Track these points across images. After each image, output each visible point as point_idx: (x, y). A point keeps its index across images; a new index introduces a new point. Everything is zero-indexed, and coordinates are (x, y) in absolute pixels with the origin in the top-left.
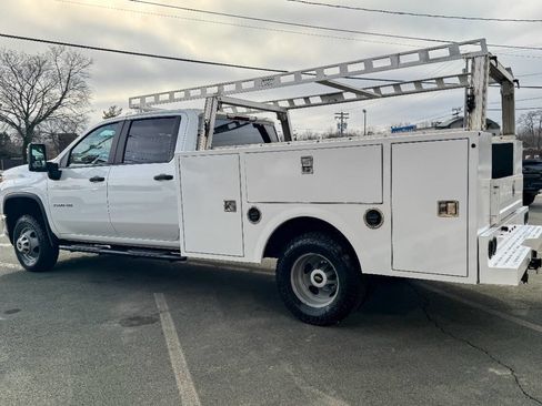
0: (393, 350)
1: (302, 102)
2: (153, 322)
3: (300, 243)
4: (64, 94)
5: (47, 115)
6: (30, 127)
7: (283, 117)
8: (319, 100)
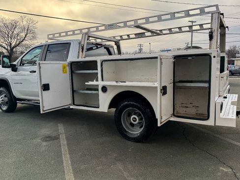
0: (171, 156)
1: (126, 37)
2: (57, 139)
3: (126, 103)
4: (26, 35)
5: (18, 44)
6: (12, 49)
7: (117, 44)
8: (133, 36)
